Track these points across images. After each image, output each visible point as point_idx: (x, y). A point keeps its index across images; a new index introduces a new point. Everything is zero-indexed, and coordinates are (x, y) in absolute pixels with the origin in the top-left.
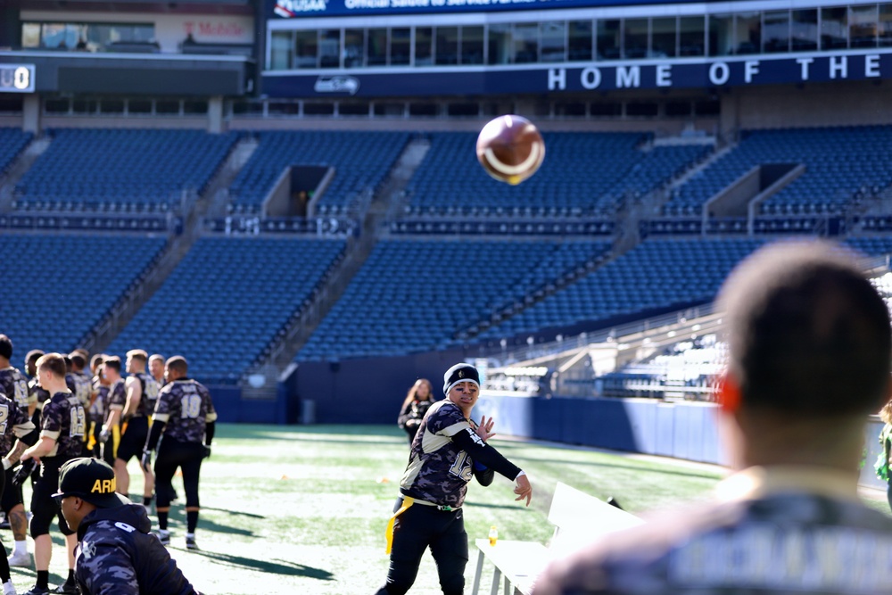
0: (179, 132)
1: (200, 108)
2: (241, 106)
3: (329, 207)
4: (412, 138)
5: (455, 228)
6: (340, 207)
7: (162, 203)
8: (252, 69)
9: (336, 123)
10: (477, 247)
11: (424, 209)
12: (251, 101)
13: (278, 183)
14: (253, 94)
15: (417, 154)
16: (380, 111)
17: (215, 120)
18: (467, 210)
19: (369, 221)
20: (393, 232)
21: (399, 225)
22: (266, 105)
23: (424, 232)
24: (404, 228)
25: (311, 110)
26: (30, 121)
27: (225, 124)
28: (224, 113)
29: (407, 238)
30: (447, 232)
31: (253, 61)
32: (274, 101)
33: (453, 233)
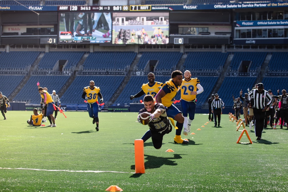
0: (215, 52)
1: (220, 47)
2: (229, 47)
3: (252, 70)
4: (268, 53)
5: (280, 75)
6: (254, 70)
7: (216, 70)
8: (232, 38)
9: (250, 50)
10: (285, 79)
11: (273, 70)
12: (231, 45)
13: (240, 64)
14: (232, 44)
15: (269, 57)
16: (260, 48)
17: (223, 50)
18: (282, 71)
19: (261, 73)
20: (266, 76)
21: (268, 74)
22: (235, 46)
23: (273, 76)
24: (269, 75)
25: (245, 47)
26: (182, 50)
27: (226, 51)
28: (225, 48)
29: (269, 77)
30: (278, 76)
31: (232, 36)
32: (236, 45)
33: (279, 76)
